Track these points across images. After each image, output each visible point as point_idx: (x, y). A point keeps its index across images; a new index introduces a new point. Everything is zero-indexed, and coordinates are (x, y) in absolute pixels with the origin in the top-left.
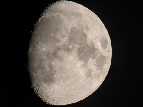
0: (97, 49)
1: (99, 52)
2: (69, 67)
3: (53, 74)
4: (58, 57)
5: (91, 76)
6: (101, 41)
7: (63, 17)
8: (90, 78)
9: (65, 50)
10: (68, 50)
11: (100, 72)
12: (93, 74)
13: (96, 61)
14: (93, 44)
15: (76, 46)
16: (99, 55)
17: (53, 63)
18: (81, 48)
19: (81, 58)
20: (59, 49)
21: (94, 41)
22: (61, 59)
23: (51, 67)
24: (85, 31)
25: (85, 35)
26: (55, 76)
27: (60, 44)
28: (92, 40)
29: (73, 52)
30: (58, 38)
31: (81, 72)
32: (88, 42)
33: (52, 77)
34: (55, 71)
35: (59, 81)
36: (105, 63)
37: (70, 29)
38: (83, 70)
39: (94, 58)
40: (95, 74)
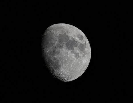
0: (77, 41)
1: (79, 42)
2: (64, 55)
3: (58, 63)
4: (56, 52)
5: (79, 57)
6: (78, 36)
7: (53, 31)
8: (79, 58)
9: (59, 47)
10: (61, 47)
11: (84, 53)
12: (80, 55)
13: (79, 48)
14: (74, 39)
15: (64, 43)
16: (79, 44)
17: (55, 57)
18: (67, 43)
19: (69, 49)
20: (56, 48)
21: (74, 37)
22: (58, 53)
23: (55, 59)
24: (67, 34)
25: (67, 36)
26: (59, 63)
27: (55, 45)
28: (72, 37)
29: (63, 47)
30: (53, 42)
31: (72, 56)
32: (70, 39)
33: (58, 64)
34: (58, 61)
35: (62, 65)
36: (85, 48)
37: (58, 36)
38: (73, 54)
39: (76, 46)
40: (81, 55)
